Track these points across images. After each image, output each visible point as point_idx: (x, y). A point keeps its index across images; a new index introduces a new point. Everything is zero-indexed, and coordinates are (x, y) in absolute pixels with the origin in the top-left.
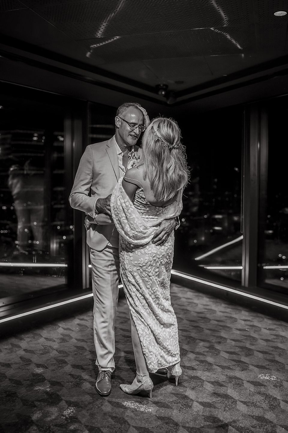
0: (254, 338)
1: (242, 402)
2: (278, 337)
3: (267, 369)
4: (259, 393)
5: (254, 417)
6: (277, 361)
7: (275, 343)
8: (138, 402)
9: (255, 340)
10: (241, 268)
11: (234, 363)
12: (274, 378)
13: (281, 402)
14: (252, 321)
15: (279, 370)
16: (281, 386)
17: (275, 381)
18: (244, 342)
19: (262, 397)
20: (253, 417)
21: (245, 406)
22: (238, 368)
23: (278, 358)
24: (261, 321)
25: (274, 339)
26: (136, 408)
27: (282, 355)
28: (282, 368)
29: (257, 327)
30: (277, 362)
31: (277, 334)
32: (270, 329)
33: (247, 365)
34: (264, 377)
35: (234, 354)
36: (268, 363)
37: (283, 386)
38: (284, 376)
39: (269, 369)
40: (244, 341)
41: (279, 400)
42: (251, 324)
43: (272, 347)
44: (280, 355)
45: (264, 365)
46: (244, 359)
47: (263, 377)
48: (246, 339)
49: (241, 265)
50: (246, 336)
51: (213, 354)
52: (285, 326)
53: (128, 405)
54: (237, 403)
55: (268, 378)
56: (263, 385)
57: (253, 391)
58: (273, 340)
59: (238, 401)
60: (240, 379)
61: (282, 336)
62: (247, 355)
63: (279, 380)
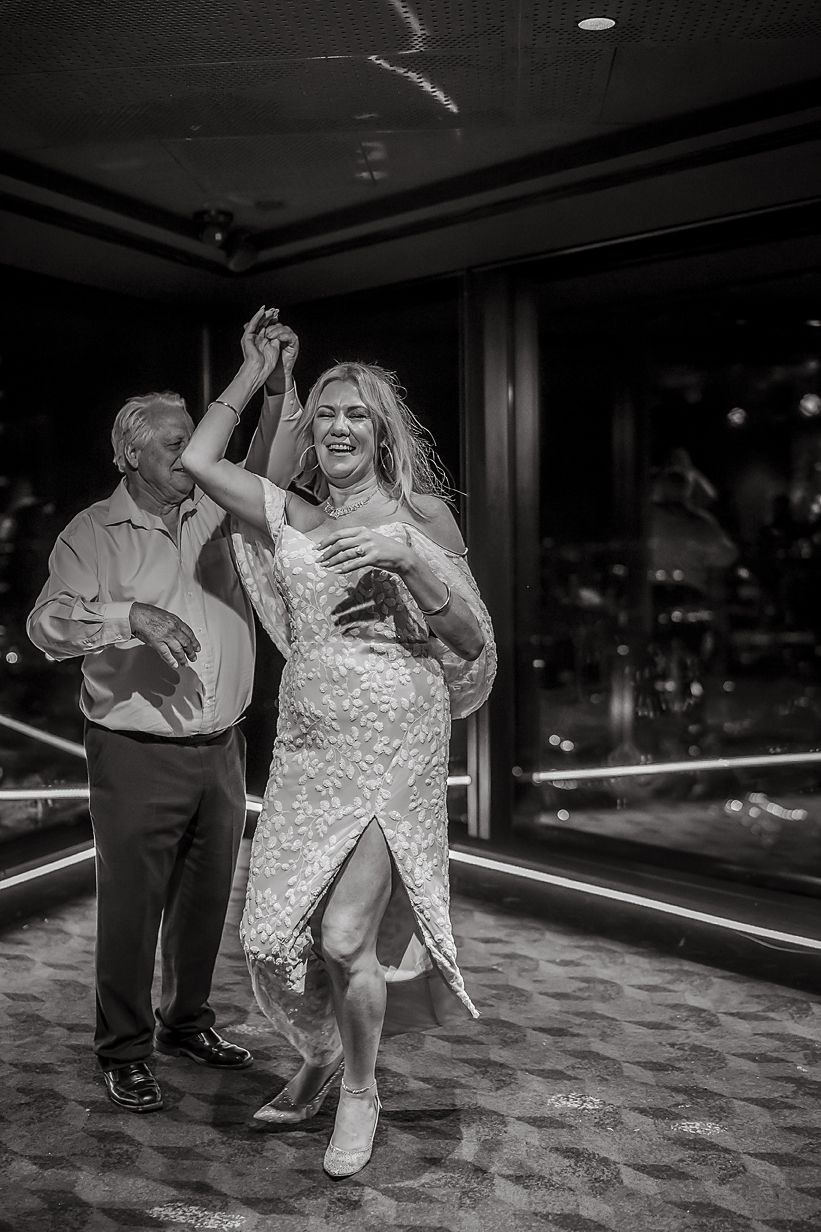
0: (520, 993)
1: (507, 1177)
2: (592, 985)
3: (570, 1078)
4: (557, 1149)
5: (550, 1217)
6: (598, 1054)
7: (586, 1003)
8: (197, 1205)
9: (524, 998)
10: (465, 780)
11: (468, 1069)
12: (593, 1103)
13: (623, 1169)
14: (507, 942)
15: (607, 1080)
16: (618, 1123)
17: (598, 1110)
18: (492, 1006)
19: (566, 1160)
20: (545, 1216)
21: (520, 1188)
22: (486, 1083)
23: (597, 1046)
24: (535, 941)
25: (580, 990)
26: (193, 1222)
27: (609, 1036)
28: (613, 1074)
29: (526, 957)
30: (597, 1057)
31: (587, 975)
32: (565, 963)
33: (510, 1072)
34: (564, 1103)
35: (468, 1043)
36: (572, 1061)
37: (622, 1123)
38: (622, 1094)
39: (576, 1078)
40: (490, 1002)
41: (615, 1163)
42: (507, 950)
43: (578, 1014)
44: (603, 1037)
45: (559, 1067)
46: (498, 1054)
47: (561, 1102)
48: (497, 997)
49: (465, 773)
50: (495, 987)
51: (403, 1047)
52: (609, 950)
53: (166, 1216)
54: (495, 1181)
55: (576, 1106)
56: (562, 1125)
57: (537, 1143)
58: (578, 994)
59: (496, 1175)
60: (495, 1113)
61: (603, 982)
62: (505, 1043)
63: (608, 1108)
